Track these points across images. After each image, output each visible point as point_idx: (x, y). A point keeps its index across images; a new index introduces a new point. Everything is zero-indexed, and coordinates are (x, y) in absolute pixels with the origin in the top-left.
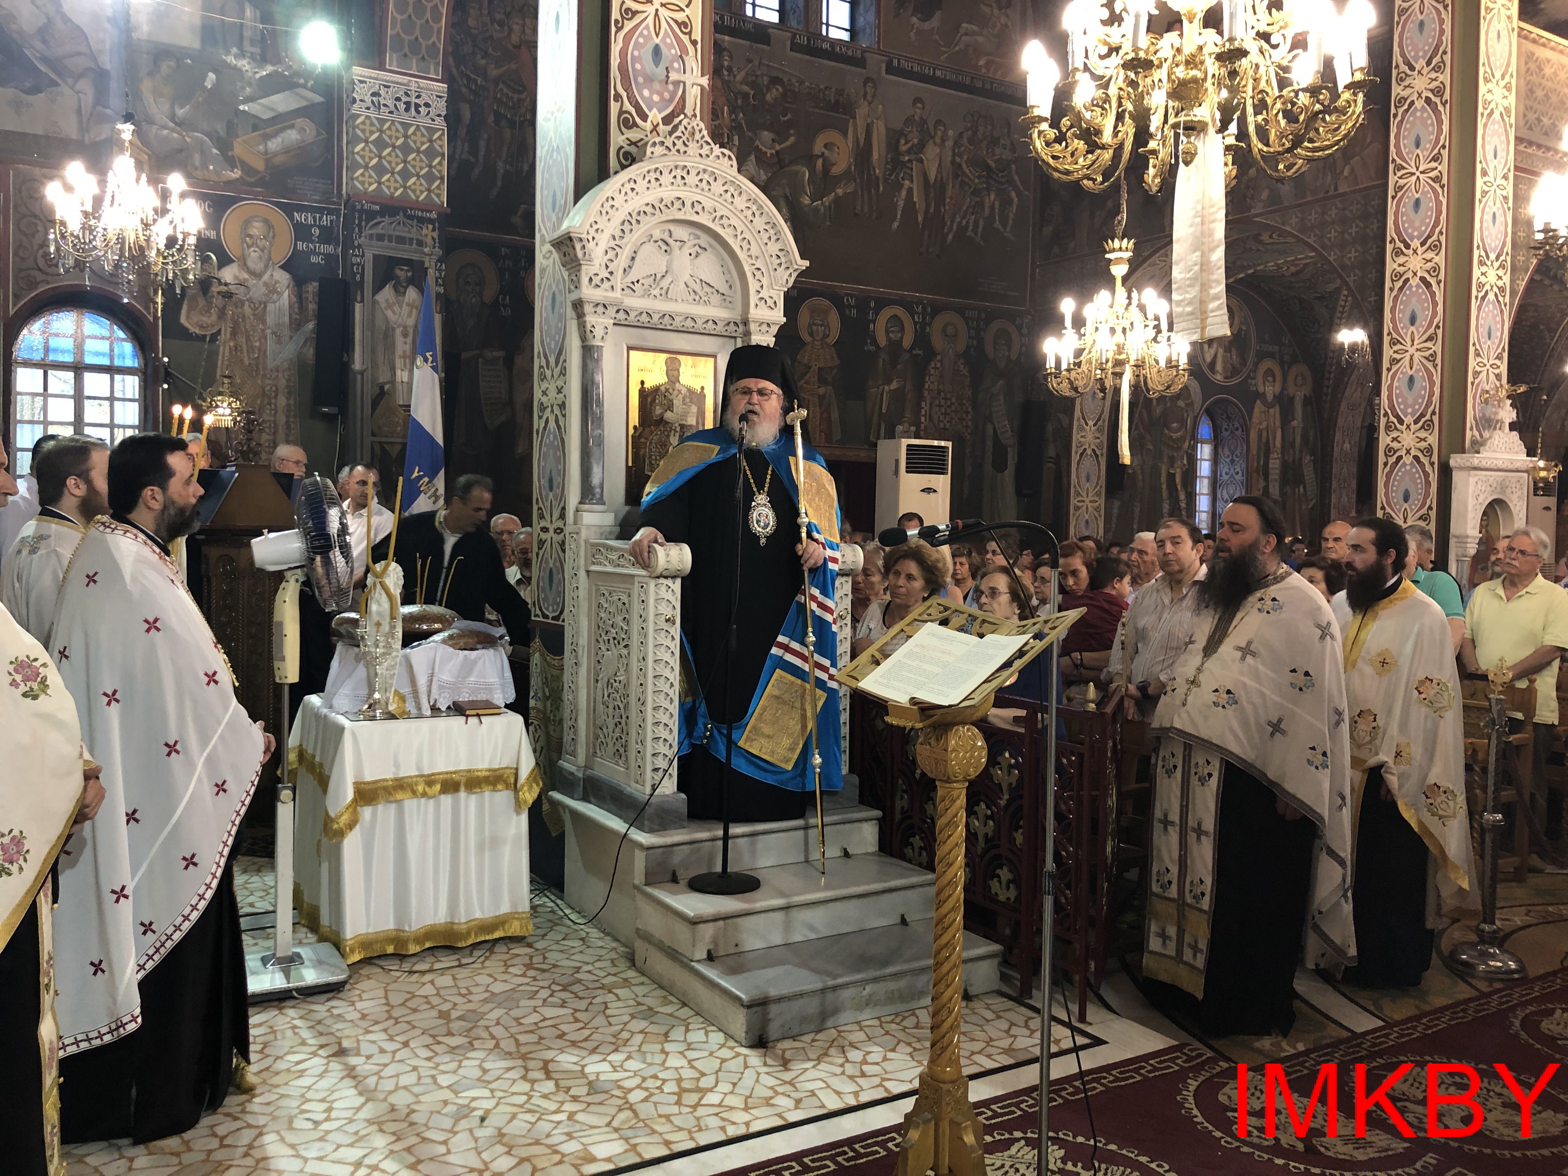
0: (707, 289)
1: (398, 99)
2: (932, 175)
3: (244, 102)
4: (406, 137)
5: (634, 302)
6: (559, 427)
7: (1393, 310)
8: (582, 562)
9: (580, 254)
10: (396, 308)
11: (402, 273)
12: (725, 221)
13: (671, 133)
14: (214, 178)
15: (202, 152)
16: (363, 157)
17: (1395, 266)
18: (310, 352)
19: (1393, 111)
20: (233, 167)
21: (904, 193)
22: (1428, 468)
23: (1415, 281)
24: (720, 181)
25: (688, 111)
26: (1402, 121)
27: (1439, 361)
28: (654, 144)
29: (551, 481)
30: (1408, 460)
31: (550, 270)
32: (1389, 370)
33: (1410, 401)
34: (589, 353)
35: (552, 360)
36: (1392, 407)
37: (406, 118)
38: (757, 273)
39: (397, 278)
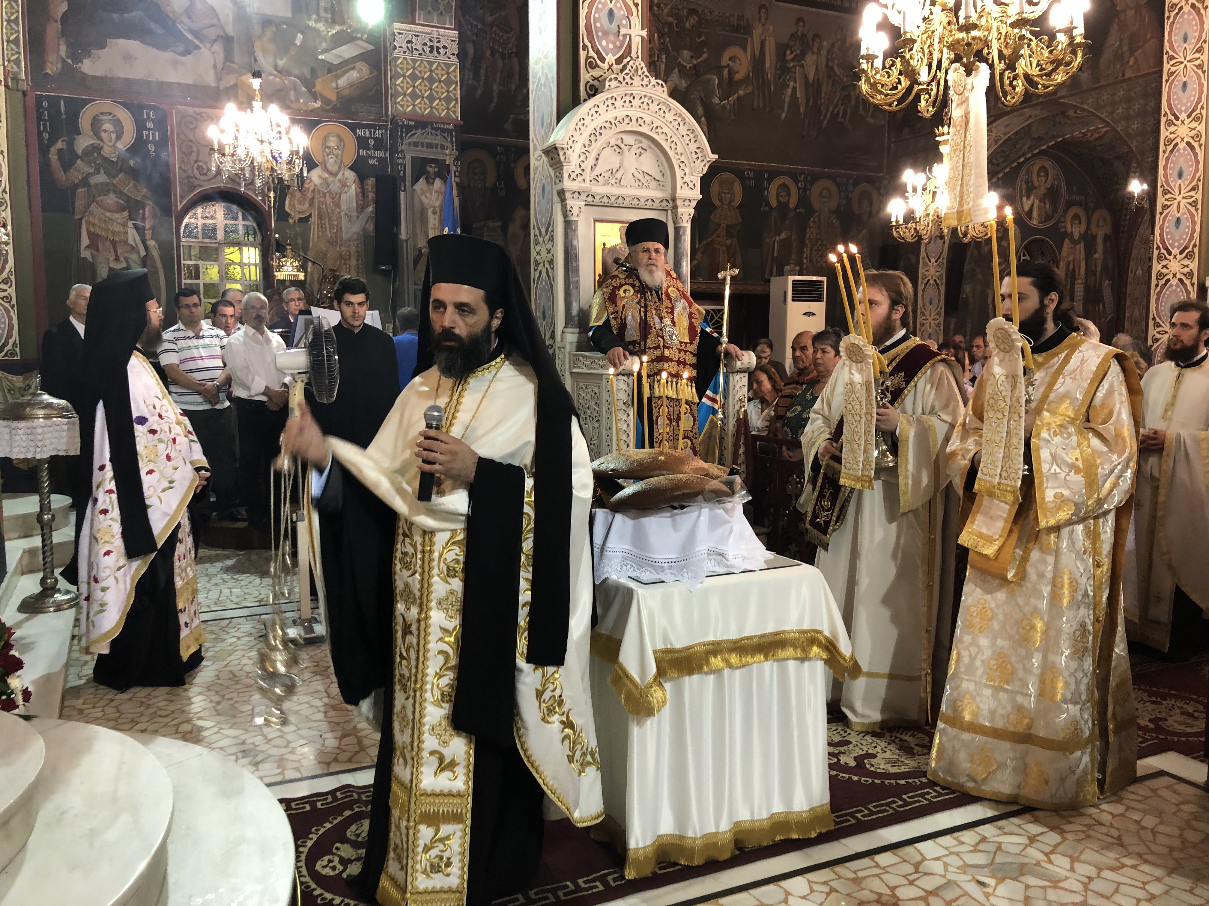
0: (647, 177)
1: (425, 44)
2: (811, 76)
3: (321, 53)
4: (431, 71)
5: (599, 189)
6: (549, 277)
7: (1165, 168)
8: (567, 367)
9: (562, 158)
10: (428, 195)
11: (431, 169)
12: (659, 130)
13: (622, 71)
14: (305, 108)
15: (295, 90)
16: (402, 87)
17: (1168, 133)
18: (371, 227)
19: (1167, 14)
20: (316, 99)
21: (789, 91)
22: (1189, 287)
23: (1182, 145)
24: (656, 103)
25: (633, 55)
26: (1173, 23)
27: (1199, 206)
28: (611, 80)
29: (544, 313)
30: (1174, 282)
31: (540, 168)
32: (1161, 213)
33: (1177, 238)
34: (569, 225)
35: (543, 231)
36: (1163, 242)
37: (430, 58)
38: (682, 165)
39: (428, 173)
